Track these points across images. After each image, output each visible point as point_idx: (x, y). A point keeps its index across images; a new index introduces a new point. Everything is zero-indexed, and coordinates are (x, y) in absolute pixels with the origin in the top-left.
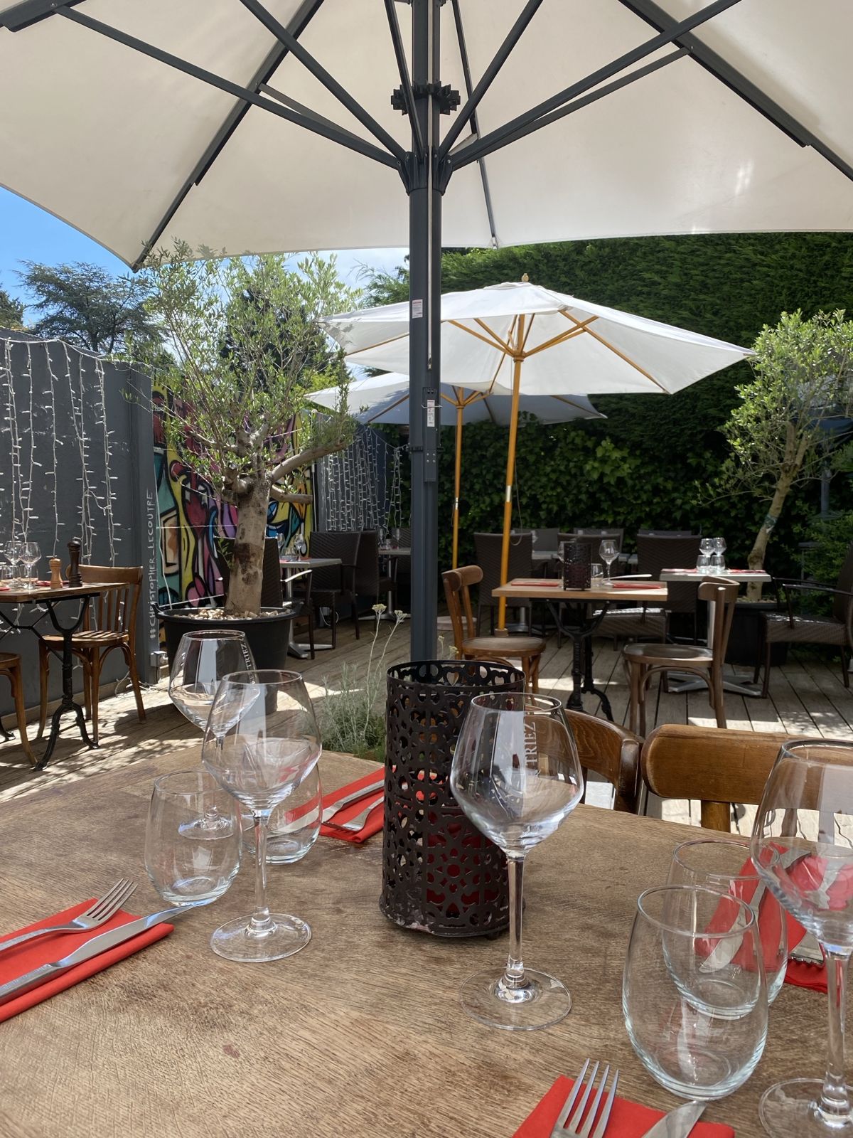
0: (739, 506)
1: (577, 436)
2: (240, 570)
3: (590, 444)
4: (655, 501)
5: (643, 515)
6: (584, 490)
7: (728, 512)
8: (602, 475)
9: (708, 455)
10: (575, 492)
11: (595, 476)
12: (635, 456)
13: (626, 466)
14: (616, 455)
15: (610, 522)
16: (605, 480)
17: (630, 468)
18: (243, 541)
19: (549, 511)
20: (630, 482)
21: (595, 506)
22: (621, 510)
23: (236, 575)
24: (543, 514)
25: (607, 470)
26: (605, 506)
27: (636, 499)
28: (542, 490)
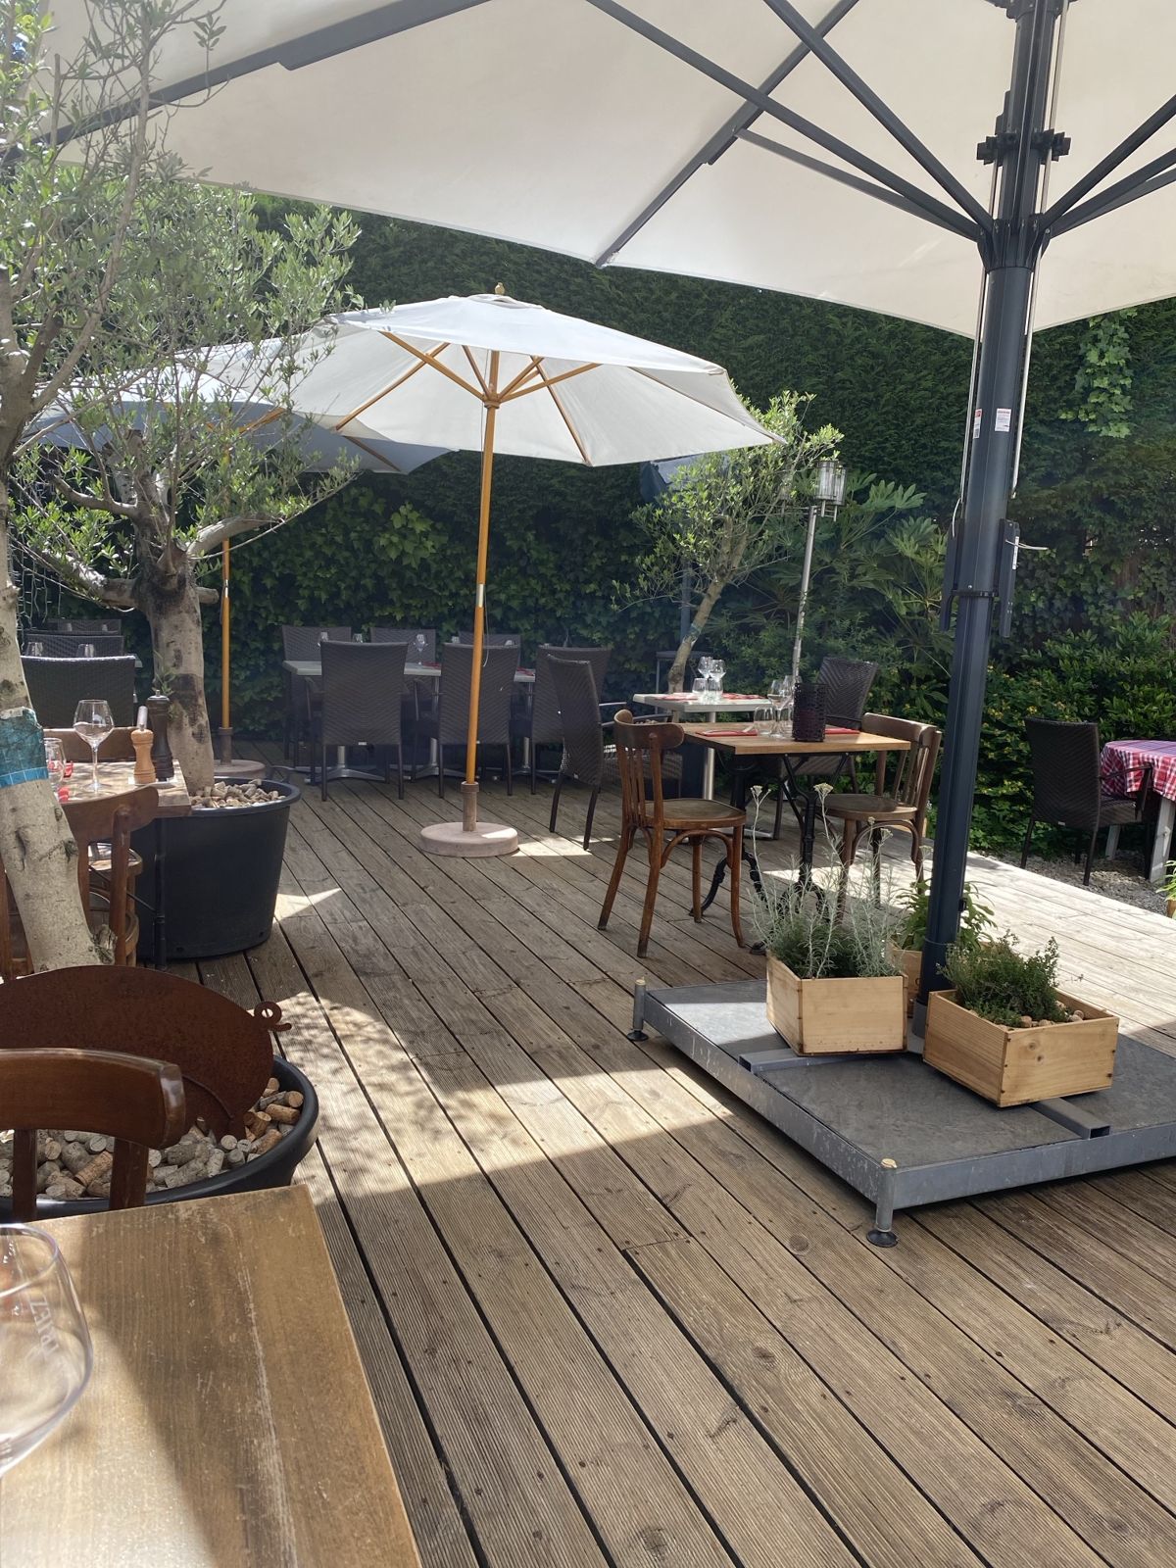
0: (565, 603)
1: (362, 495)
2: (186, 720)
3: (378, 508)
4: (462, 592)
5: (446, 611)
6: (368, 572)
7: (553, 611)
8: (403, 553)
9: (530, 536)
10: (354, 574)
11: (393, 555)
12: (439, 532)
13: (429, 544)
14: (420, 527)
15: (399, 617)
16: (405, 562)
17: (433, 547)
18: (182, 671)
19: (312, 599)
20: (434, 567)
21: (381, 596)
22: (413, 602)
23: (180, 728)
24: (302, 604)
25: (409, 547)
26: (394, 595)
27: (440, 588)
28: (304, 569)
